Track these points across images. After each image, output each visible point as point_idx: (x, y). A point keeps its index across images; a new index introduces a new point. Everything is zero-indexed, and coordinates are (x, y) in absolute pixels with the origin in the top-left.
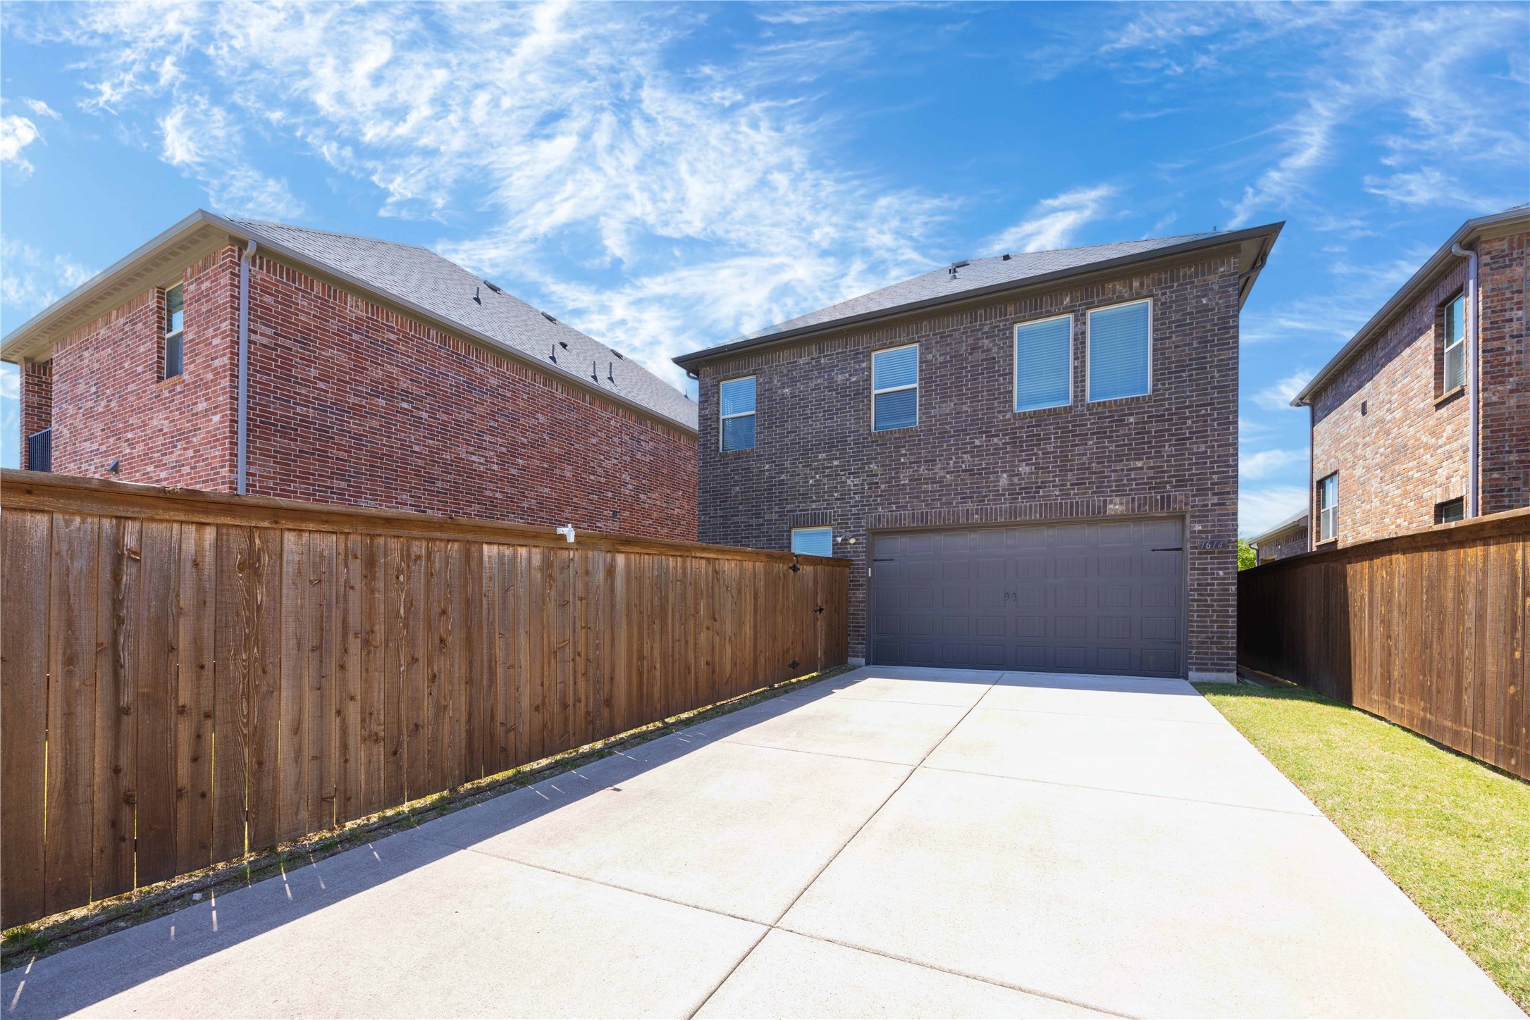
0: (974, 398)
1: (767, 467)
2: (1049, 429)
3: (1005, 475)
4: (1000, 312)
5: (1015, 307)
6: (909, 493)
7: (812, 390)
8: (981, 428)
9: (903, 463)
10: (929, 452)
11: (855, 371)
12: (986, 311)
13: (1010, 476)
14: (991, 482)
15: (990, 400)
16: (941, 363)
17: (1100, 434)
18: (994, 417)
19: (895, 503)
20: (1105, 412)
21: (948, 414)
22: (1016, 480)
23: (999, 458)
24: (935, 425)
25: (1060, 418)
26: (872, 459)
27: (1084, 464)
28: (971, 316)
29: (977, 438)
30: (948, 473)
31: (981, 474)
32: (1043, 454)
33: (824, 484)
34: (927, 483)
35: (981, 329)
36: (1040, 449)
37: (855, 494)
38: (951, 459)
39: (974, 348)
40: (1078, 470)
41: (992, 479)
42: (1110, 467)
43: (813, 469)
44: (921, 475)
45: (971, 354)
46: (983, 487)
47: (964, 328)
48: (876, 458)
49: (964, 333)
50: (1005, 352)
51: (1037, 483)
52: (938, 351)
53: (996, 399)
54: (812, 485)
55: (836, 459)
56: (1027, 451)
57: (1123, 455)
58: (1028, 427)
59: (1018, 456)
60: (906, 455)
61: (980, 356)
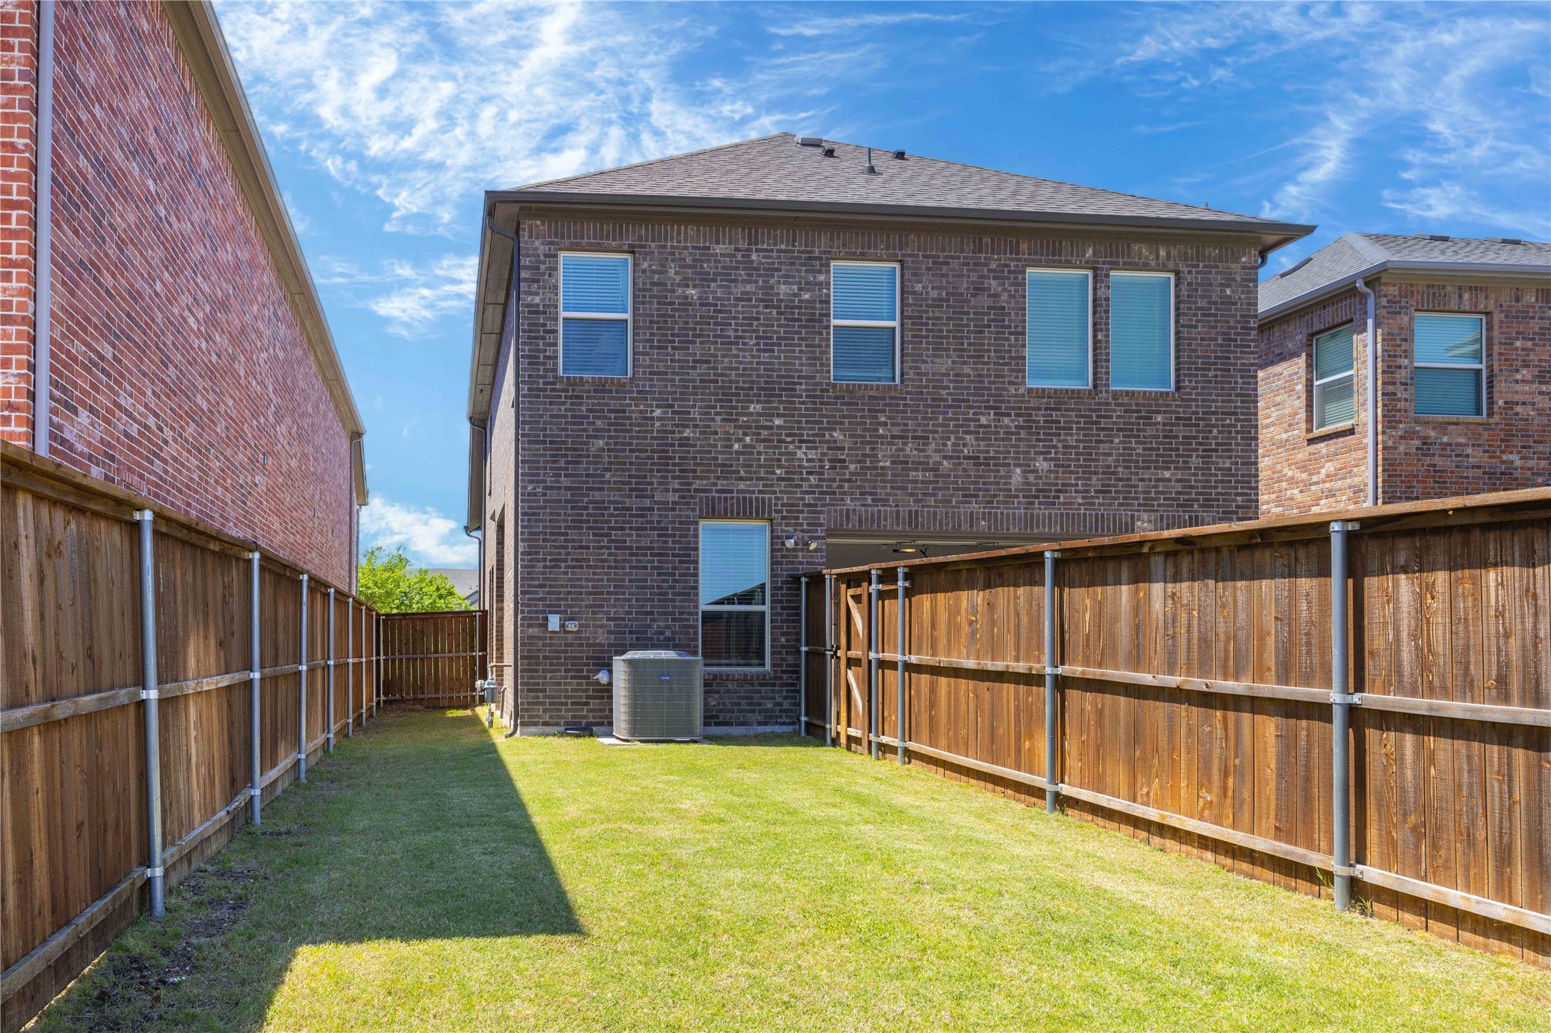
0: (978, 357)
1: (658, 413)
2: (1070, 416)
3: (1018, 470)
4: (1011, 247)
5: (1029, 245)
6: (891, 481)
7: (737, 299)
8: (988, 401)
9: (883, 436)
10: (918, 425)
11: (807, 283)
12: (993, 240)
13: (1024, 472)
14: (1001, 477)
15: (998, 364)
16: (934, 300)
17: (1127, 431)
18: (1004, 389)
19: (870, 494)
20: (1130, 405)
21: (944, 375)
22: (1031, 478)
23: (1012, 446)
24: (927, 387)
25: (1083, 403)
26: (836, 423)
27: (1109, 467)
28: (974, 242)
29: (982, 414)
30: (945, 458)
31: (988, 465)
32: (1064, 447)
33: (759, 453)
34: (917, 470)
35: (986, 265)
36: (1059, 441)
37: (809, 473)
38: (949, 439)
39: (979, 289)
40: (1104, 473)
41: (1002, 473)
42: (1137, 474)
43: (741, 427)
44: (909, 456)
45: (974, 295)
46: (991, 483)
47: (965, 258)
48: (842, 423)
49: (964, 264)
50: (1017, 303)
51: (1056, 485)
52: (931, 282)
53: (1006, 364)
54: (738, 452)
55: (779, 415)
56: (1045, 440)
57: (1151, 461)
58: (1046, 409)
59: (1034, 446)
60: (886, 424)
61: (984, 301)
